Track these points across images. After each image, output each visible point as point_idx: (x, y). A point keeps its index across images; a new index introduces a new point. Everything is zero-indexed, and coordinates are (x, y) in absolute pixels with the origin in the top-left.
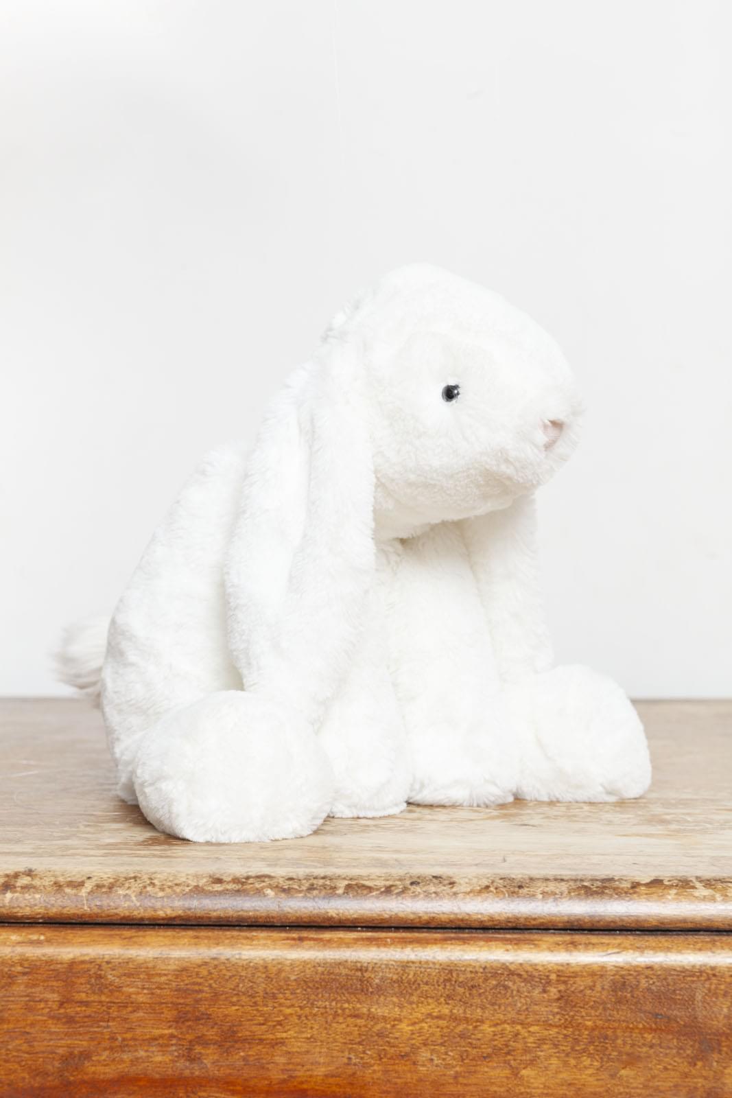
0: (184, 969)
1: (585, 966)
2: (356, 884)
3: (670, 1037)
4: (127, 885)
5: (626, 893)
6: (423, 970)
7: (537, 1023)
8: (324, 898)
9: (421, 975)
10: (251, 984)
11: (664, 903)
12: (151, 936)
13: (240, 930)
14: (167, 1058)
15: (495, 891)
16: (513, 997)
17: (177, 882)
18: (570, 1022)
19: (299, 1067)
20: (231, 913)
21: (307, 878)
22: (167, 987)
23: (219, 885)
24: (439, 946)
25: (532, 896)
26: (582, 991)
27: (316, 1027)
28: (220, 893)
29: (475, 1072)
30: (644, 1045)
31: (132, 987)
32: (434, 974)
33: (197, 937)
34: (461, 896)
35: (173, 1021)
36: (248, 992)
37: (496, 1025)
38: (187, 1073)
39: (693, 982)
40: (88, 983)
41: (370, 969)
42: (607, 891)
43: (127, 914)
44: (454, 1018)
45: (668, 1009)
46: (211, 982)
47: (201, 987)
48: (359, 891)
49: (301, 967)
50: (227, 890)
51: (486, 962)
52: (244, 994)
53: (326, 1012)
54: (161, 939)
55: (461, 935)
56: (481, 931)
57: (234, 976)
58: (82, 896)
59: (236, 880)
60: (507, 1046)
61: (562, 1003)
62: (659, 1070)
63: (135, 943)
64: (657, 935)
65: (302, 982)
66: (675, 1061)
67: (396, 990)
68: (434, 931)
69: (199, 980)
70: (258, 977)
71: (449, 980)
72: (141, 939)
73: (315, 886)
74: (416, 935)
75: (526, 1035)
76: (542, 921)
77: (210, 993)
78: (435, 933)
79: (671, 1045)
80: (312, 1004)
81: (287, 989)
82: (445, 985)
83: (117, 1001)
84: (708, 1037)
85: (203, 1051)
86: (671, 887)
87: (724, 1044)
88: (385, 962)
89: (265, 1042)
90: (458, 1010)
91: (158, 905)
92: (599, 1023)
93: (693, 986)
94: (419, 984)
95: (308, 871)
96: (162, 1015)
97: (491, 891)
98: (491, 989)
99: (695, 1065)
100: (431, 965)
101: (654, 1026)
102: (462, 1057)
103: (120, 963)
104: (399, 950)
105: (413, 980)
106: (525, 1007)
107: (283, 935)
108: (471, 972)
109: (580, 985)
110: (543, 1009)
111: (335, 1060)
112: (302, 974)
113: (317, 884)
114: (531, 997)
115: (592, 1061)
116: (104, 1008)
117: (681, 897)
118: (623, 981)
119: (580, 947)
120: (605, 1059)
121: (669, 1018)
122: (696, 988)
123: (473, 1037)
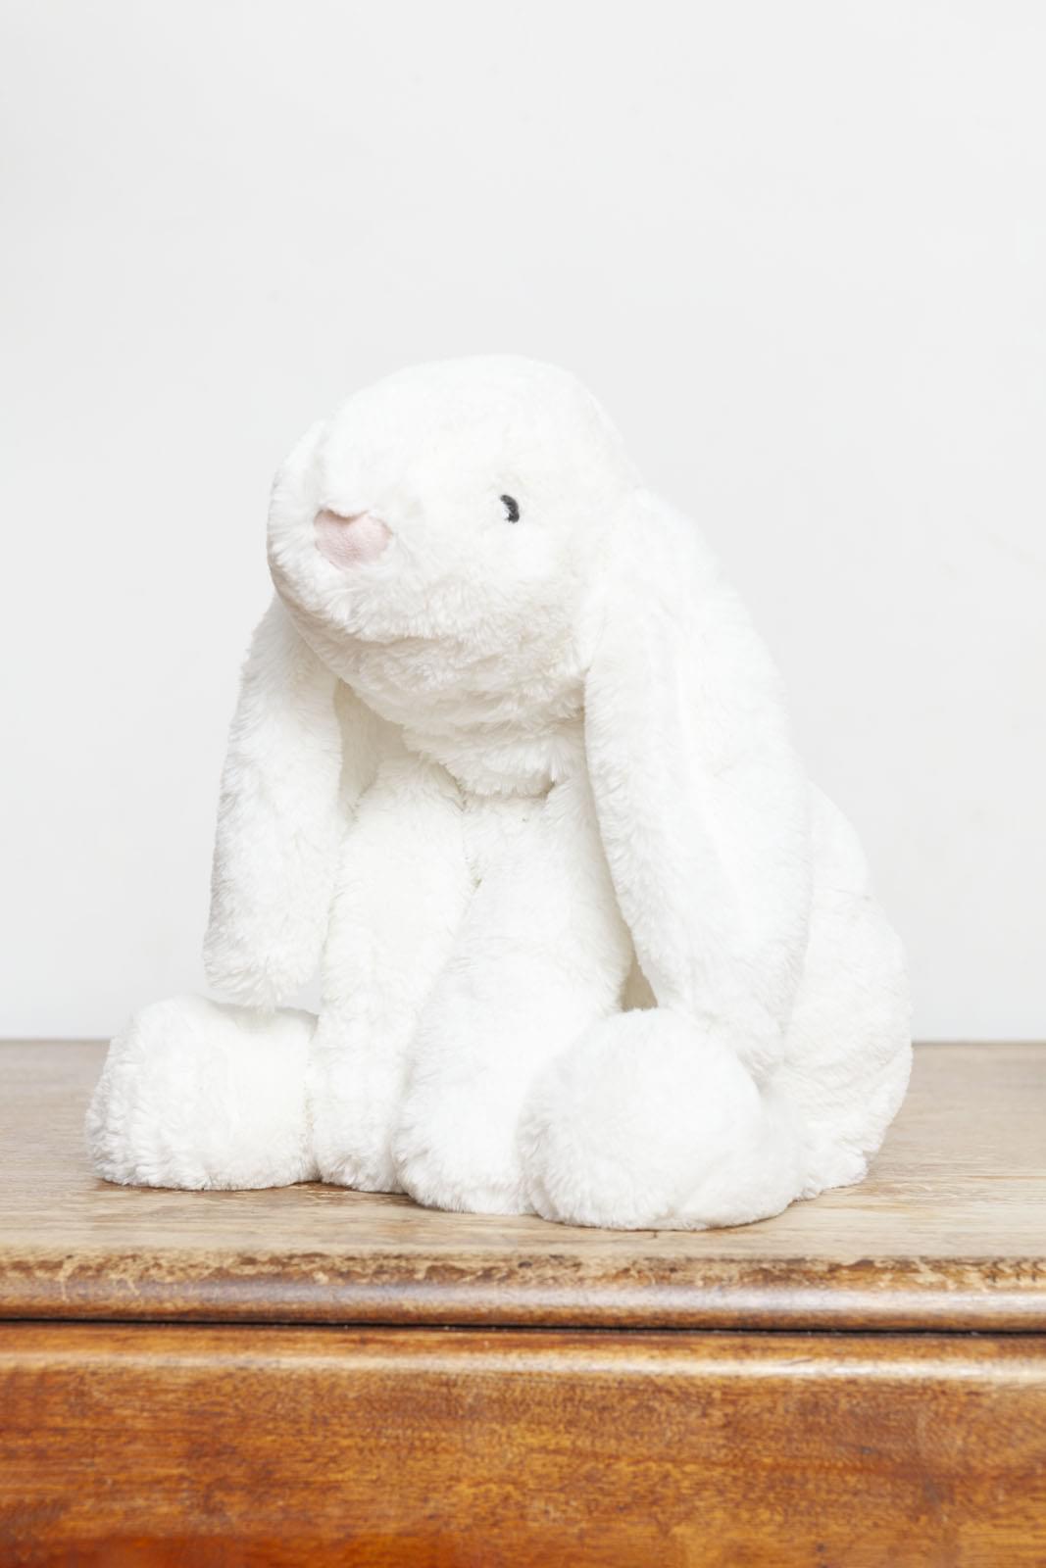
0: (200, 1383)
1: (761, 1380)
2: (443, 1267)
3: (881, 1480)
4: (122, 1267)
5: (821, 1278)
6: (533, 1384)
7: (694, 1459)
8: (397, 1285)
9: (532, 1392)
10: (293, 1404)
11: (874, 1292)
12: (154, 1336)
13: (279, 1330)
14: (176, 1509)
15: (636, 1275)
16: (660, 1423)
17: (193, 1262)
18: (741, 1459)
19: (361, 1522)
20: (266, 1305)
21: (375, 1257)
22: (174, 1407)
23: (250, 1267)
24: (557, 1351)
25: (689, 1284)
26: (756, 1415)
27: (384, 1465)
28: (252, 1279)
29: (608, 1530)
30: (845, 1491)
31: (126, 1409)
32: (549, 1390)
33: (218, 1339)
34: (589, 1282)
35: (184, 1457)
36: (289, 1415)
37: (637, 1462)
38: (203, 1529)
39: (913, 1402)
40: (65, 1401)
41: (460, 1383)
42: (794, 1276)
43: (122, 1306)
44: (577, 1452)
45: (879, 1441)
46: (238, 1401)
47: (224, 1409)
48: (447, 1276)
49: (363, 1380)
50: (262, 1274)
51: (623, 1374)
52: (283, 1418)
53: (399, 1444)
54: (168, 1341)
55: (589, 1337)
56: (618, 1332)
57: (269, 1392)
58: (59, 1282)
59: (274, 1260)
60: (652, 1492)
61: (730, 1431)
62: (868, 1527)
63: (132, 1346)
64: (864, 1337)
65: (365, 1403)
66: (889, 1515)
67: (497, 1413)
68: (551, 1331)
69: (221, 1399)
70: (304, 1394)
71: (571, 1399)
72: (140, 1341)
73: (385, 1269)
74: (526, 1336)
75: (679, 1476)
76: (702, 1317)
77: (236, 1417)
78: (553, 1333)
79: (883, 1492)
80: (379, 1433)
81: (344, 1411)
82: (565, 1407)
83: (107, 1427)
84: (936, 1481)
85: (226, 1499)
86: (884, 1270)
87: (957, 1490)
88: (481, 1374)
89: (313, 1486)
90: (584, 1442)
91: (165, 1294)
92: (781, 1460)
93: (914, 1408)
94: (528, 1405)
95: (376, 1248)
96: (169, 1449)
97: (632, 1276)
98: (630, 1412)
99: (918, 1519)
100: (545, 1378)
101: (858, 1464)
102: (588, 1507)
103: (110, 1374)
104: (501, 1356)
105: (520, 1399)
106: (677, 1438)
107: (339, 1336)
108: (602, 1388)
109: (754, 1407)
110: (703, 1440)
111: (411, 1511)
112: (365, 1391)
113: (388, 1266)
114: (686, 1424)
115: (772, 1514)
116: (88, 1438)
117: (899, 1285)
118: (815, 1401)
119: (755, 1353)
120: (791, 1511)
121: (880, 1453)
122: (918, 1411)
123: (604, 1479)
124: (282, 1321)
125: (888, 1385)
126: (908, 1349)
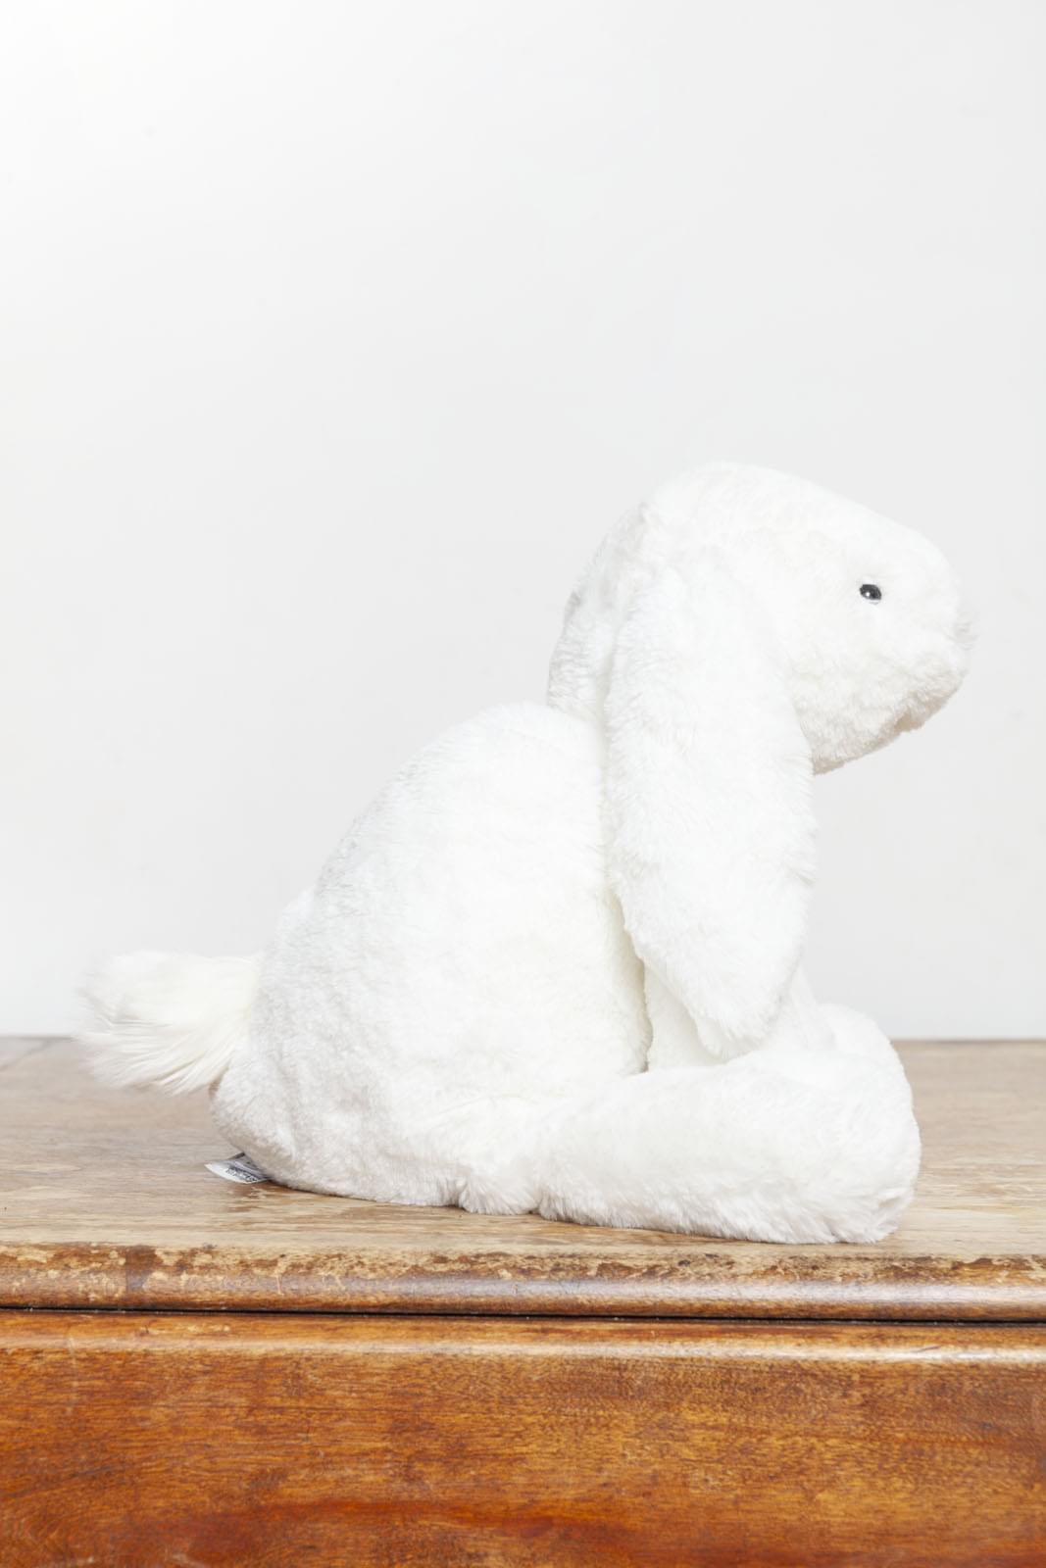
0: (402, 1368)
1: (894, 1365)
2: (612, 1264)
3: (1001, 1452)
4: (329, 1265)
5: (945, 1275)
6: (695, 1369)
7: (836, 1434)
8: (572, 1281)
11: (992, 1287)
12: (360, 1326)
13: (470, 1321)
14: (380, 1478)
15: (783, 1272)
16: (806, 1403)
17: (391, 1261)
18: (877, 1434)
19: (543, 1490)
20: (458, 1299)
21: (551, 1257)
22: (380, 1389)
23: (443, 1265)
24: (715, 1339)
25: (829, 1279)
26: (891, 1396)
27: (564, 1439)
28: (445, 1275)
29: (760, 1496)
30: (968, 1462)
31: (337, 1390)
32: (709, 1373)
33: (417, 1329)
34: (741, 1278)
35: (388, 1432)
36: (480, 1395)
37: (786, 1437)
38: (405, 1496)
39: (1028, 1384)
40: (283, 1384)
41: (630, 1367)
42: (922, 1273)
43: (330, 1300)
44: (733, 1429)
45: (998, 1418)
46: (435, 1383)
47: (422, 1390)
48: (616, 1273)
49: (545, 1365)
50: (453, 1271)
51: (773, 1359)
52: (475, 1398)
53: (576, 1421)
54: (372, 1330)
55: (742, 1327)
56: (767, 1322)
57: (463, 1375)
58: (275, 1279)
59: (463, 1259)
60: (799, 1463)
61: (867, 1410)
62: (988, 1494)
63: (342, 1335)
64: (983, 1326)
65: (546, 1384)
66: (1008, 1483)
68: (709, 1321)
69: (420, 1381)
70: (493, 1377)
71: (728, 1382)
72: (348, 1330)
73: (561, 1266)
74: (687, 1326)
75: (823, 1449)
76: (842, 1309)
77: (434, 1397)
78: (711, 1324)
79: (1003, 1463)
80: (559, 1411)
81: (529, 1393)
82: (722, 1388)
83: (317, 1406)
85: (424, 1469)
86: (1001, 1267)
88: (649, 1359)
89: (500, 1458)
90: (739, 1419)
91: (369, 1289)
92: (913, 1435)
93: (1029, 1389)
94: (690, 1387)
95: (551, 1248)
96: (374, 1425)
97: (778, 1273)
98: (779, 1393)
99: (1032, 1487)
100: (705, 1363)
101: (981, 1439)
102: (743, 1477)
103: (322, 1360)
104: (666, 1344)
105: (683, 1381)
106: (820, 1416)
107: (523, 1326)
108: (754, 1371)
109: (889, 1388)
110: (843, 1418)
111: (586, 1480)
112: (547, 1374)
113: (564, 1264)
114: (828, 1403)
115: (904, 1482)
116: (303, 1416)
117: (1014, 1280)
118: (942, 1385)
119: (889, 1341)
120: (921, 1481)
121: (999, 1429)
122: (1033, 1393)
123: (757, 1452)
124: (472, 1313)
125: (1006, 1369)
126: (1023, 1338)
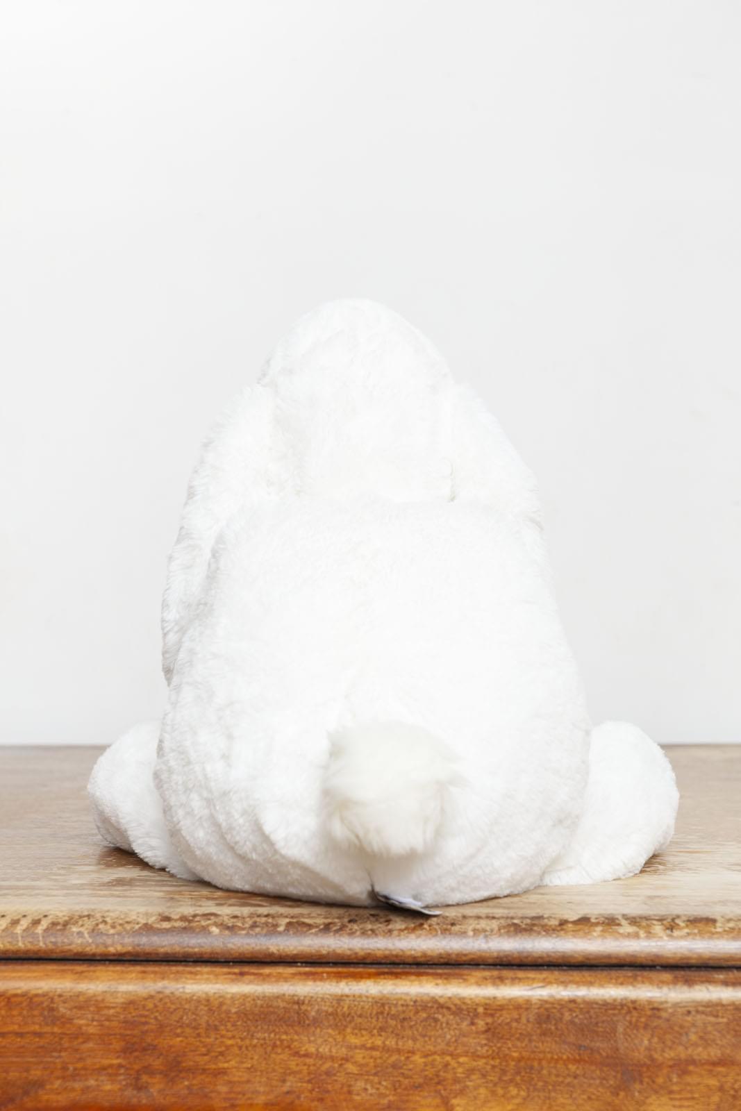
0: (132, 1002)
1: (510, 1000)
2: (297, 922)
3: (593, 1068)
4: (80, 923)
5: (554, 930)
6: (356, 1003)
7: (466, 1054)
8: (265, 935)
9: (355, 1008)
10: (194, 1017)
11: (590, 939)
12: (101, 970)
13: (186, 966)
15: (428, 928)
16: (442, 1029)
17: (128, 920)
18: (498, 1053)
19: (240, 1096)
20: (177, 949)
21: (251, 916)
23: (167, 923)
24: (372, 980)
25: (463, 934)
26: (508, 1024)
27: (256, 1057)
29: (407, 1101)
30: (569, 1075)
31: (83, 1019)
32: (367, 1007)
33: (144, 972)
34: (395, 933)
35: (121, 1052)
36: (191, 1024)
37: (426, 1056)
38: (134, 1101)
39: (614, 1015)
40: (41, 1015)
41: (306, 1002)
42: (535, 928)
43: (80, 950)
44: (386, 1049)
45: (591, 1041)
46: (157, 1014)
47: (147, 1020)
48: (299, 929)
49: (241, 1000)
50: (175, 927)
51: (417, 996)
52: (188, 1026)
53: (265, 1043)
54: (110, 973)
55: (395, 970)
56: (415, 967)
57: (178, 1008)
58: (38, 934)
59: (183, 918)
60: (437, 1076)
61: (489, 1035)
62: (584, 1099)
63: (86, 977)
64: (582, 970)
65: (242, 1015)
66: (598, 1091)
67: (332, 1022)
68: (370, 966)
69: (147, 1013)
70: (201, 1010)
71: (382, 1013)
72: (91, 973)
73: (258, 924)
74: (351, 970)
75: (456, 1065)
76: (472, 956)
77: (156, 1025)
79: (594, 1076)
80: (252, 1036)
81: (229, 1021)
82: (378, 1018)
83: (68, 1032)
84: (630, 1068)
85: (150, 1080)
86: (597, 924)
87: (644, 1075)
88: (321, 996)
89: (208, 1072)
90: (391, 1042)
91: (109, 941)
92: (524, 1054)
93: (615, 1019)
94: (353, 1017)
95: (253, 909)
96: (111, 1047)
97: (425, 929)
98: (421, 1022)
99: (618, 1094)
100: (364, 999)
101: (577, 1057)
102: (394, 1086)
103: (71, 996)
104: (334, 984)
105: (347, 1013)
106: (453, 1039)
107: (225, 970)
108: (402, 1005)
109: (507, 1018)
110: (471, 1041)
111: (274, 1089)
112: (243, 1007)
113: (260, 922)
114: (460, 1030)
115: (519, 1091)
116: (57, 1039)
117: (606, 934)
118: (548, 1014)
119: (507, 981)
120: (531, 1088)
121: (592, 1050)
122: (618, 1021)
123: (405, 1067)
124: (188, 960)
125: (597, 1003)
126: (611, 979)
